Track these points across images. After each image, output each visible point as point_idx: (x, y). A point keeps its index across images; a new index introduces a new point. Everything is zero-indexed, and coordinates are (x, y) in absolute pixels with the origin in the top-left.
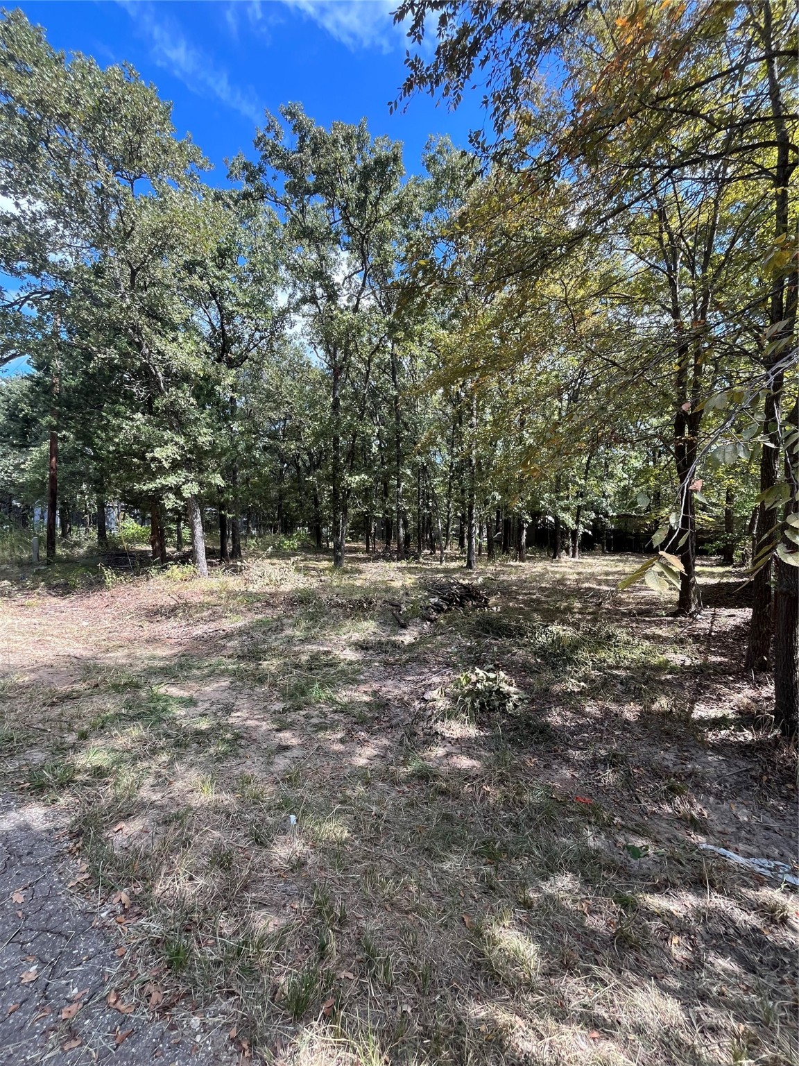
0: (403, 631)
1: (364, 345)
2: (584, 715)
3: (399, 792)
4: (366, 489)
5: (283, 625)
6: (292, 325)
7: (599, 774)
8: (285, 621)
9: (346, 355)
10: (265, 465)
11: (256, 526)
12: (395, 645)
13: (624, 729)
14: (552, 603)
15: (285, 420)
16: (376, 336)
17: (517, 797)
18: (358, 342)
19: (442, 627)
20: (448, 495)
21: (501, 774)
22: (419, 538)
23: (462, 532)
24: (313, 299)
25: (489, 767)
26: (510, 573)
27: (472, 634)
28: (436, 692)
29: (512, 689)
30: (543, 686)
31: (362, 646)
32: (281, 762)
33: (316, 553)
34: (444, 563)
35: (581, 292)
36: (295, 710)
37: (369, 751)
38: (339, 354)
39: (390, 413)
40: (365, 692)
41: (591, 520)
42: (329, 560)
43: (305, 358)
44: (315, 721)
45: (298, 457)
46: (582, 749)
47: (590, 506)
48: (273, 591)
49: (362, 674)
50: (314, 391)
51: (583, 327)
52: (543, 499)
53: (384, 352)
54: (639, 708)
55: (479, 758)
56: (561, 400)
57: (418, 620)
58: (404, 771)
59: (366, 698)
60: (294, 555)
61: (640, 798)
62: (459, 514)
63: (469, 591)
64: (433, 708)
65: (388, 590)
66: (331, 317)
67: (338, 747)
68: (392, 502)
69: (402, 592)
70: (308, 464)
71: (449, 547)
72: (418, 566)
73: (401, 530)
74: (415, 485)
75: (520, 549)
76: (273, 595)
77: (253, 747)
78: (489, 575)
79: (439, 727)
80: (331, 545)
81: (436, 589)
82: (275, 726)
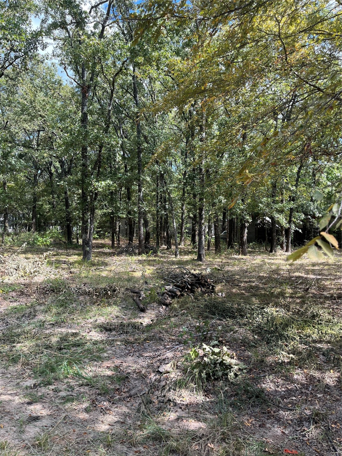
0: (142, 314)
1: (110, 68)
2: (293, 381)
3: (136, 452)
4: (112, 193)
5: (35, 311)
6: (44, 47)
7: (304, 430)
8: (38, 308)
9: (93, 75)
10: (20, 171)
11: (13, 225)
12: (135, 327)
13: (325, 392)
14: (269, 289)
15: (39, 131)
16: (119, 60)
17: (236, 452)
18: (104, 64)
19: (176, 310)
20: (182, 199)
21: (223, 433)
22: (157, 235)
23: (194, 230)
24: (63, 25)
25: (214, 427)
26: (234, 265)
27: (200, 315)
28: (169, 365)
29: (234, 361)
30: (259, 358)
31: (106, 328)
32: (32, 431)
33: (67, 248)
34: (178, 257)
35: (293, 28)
36: (45, 385)
37: (111, 418)
38: (87, 75)
39: (132, 128)
40: (108, 368)
41: (302, 221)
42: (79, 255)
43: (56, 78)
44: (63, 394)
45: (51, 165)
46: (291, 410)
47: (300, 209)
48: (27, 281)
49: (105, 352)
50: (65, 106)
51: (293, 58)
52: (261, 203)
53: (127, 74)
54: (337, 374)
55: (205, 420)
56: (276, 119)
57: (155, 305)
58: (140, 435)
59: (109, 373)
60: (47, 250)
61: (336, 447)
62: (191, 215)
63: (199, 280)
64: (167, 379)
65: (129, 280)
66: (79, 41)
67: (84, 416)
68: (134, 204)
69: (142, 281)
70: (60, 171)
71: (183, 243)
72: (157, 258)
73: (142, 228)
74: (154, 190)
75: (242, 244)
76: (27, 286)
77: (7, 418)
78: (216, 266)
79: (171, 395)
80: (80, 241)
81: (172, 278)
82: (27, 400)
